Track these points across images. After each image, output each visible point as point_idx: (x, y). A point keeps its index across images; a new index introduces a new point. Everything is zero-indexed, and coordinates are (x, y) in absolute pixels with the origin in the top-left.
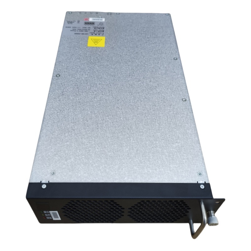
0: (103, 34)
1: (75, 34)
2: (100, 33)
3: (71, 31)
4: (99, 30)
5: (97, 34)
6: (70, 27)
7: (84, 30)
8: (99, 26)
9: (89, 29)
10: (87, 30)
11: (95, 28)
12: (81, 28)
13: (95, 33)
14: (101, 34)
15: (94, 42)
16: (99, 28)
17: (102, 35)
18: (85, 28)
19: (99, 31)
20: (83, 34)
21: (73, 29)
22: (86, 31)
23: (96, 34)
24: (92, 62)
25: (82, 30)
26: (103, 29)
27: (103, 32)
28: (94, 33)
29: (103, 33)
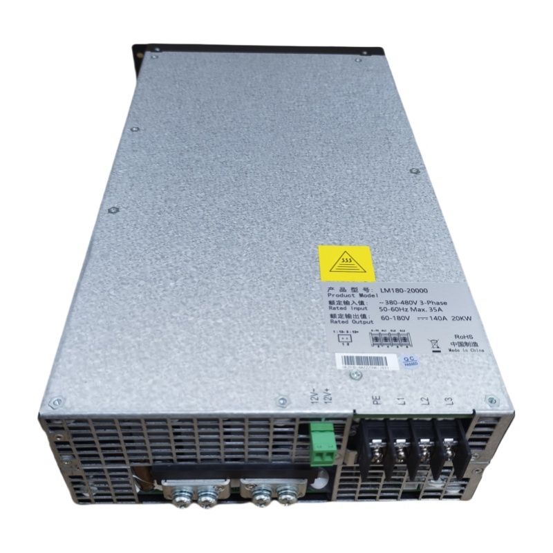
0: (331, 291)
1: (424, 291)
2: (342, 296)
3: (445, 303)
4: (349, 311)
5: (349, 292)
6: (454, 318)
7: (401, 306)
8: (350, 326)
9: (384, 314)
10: (389, 307)
11: (364, 316)
12: (414, 315)
13: (357, 299)
14: (336, 291)
15: (353, 262)
16: (348, 316)
17: (331, 288)
18: (399, 318)
19: (347, 303)
20: (398, 290)
21: (440, 309)
22: (391, 302)
23: (354, 290)
24: (344, 202)
25: (408, 307)
26: (333, 312)
27: (331, 298)
28: (361, 295)
29: (329, 295)
